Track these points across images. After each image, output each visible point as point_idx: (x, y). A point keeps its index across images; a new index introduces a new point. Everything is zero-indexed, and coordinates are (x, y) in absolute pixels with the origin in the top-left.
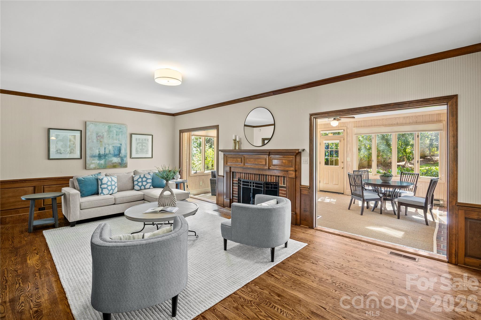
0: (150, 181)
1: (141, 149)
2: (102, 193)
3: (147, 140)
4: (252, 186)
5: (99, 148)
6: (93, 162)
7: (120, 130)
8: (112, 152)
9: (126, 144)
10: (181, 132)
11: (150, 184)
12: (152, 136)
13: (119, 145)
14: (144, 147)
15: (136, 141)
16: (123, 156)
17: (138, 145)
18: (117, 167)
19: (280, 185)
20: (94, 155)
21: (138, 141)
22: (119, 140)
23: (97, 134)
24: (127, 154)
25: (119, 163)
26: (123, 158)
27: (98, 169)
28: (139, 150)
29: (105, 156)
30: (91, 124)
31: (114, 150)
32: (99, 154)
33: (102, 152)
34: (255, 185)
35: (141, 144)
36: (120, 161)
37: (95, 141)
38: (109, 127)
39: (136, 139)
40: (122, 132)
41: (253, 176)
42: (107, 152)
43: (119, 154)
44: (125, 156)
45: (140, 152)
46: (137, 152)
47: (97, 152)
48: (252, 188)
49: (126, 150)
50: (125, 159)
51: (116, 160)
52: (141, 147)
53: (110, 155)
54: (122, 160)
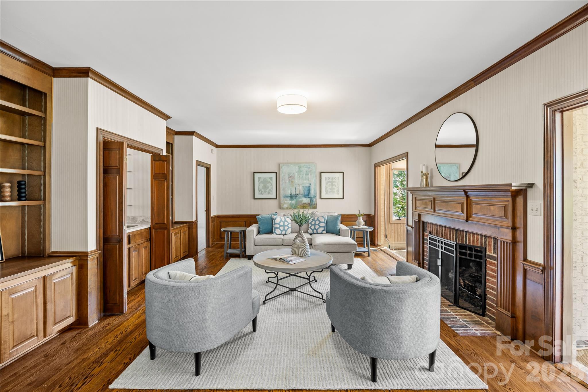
0: (323, 225)
1: (330, 189)
2: (275, 232)
3: (337, 178)
4: (440, 247)
5: (291, 189)
6: (286, 202)
7: (310, 170)
8: (302, 192)
9: (315, 184)
10: (377, 166)
11: (323, 229)
12: (343, 173)
13: (308, 185)
14: (334, 187)
15: (326, 180)
16: (312, 196)
17: (328, 185)
18: (307, 208)
19: (487, 253)
20: (287, 195)
21: (328, 180)
22: (308, 180)
23: (289, 175)
24: (316, 194)
25: (309, 204)
26: (313, 199)
27: (290, 209)
28: (329, 190)
29: (296, 196)
30: (284, 166)
31: (303, 191)
32: (291, 194)
33: (293, 193)
34: (443, 246)
35: (331, 183)
36: (310, 202)
37: (287, 182)
38: (300, 167)
39: (326, 178)
40: (311, 171)
41: (448, 231)
42: (298, 192)
43: (308, 195)
44: (315, 197)
45: (330, 192)
46: (327, 192)
47: (288, 193)
48: (440, 249)
49: (315, 190)
50: (314, 200)
51: (306, 200)
52: (331, 187)
53: (300, 195)
54: (311, 200)
